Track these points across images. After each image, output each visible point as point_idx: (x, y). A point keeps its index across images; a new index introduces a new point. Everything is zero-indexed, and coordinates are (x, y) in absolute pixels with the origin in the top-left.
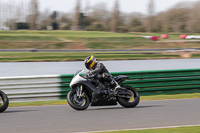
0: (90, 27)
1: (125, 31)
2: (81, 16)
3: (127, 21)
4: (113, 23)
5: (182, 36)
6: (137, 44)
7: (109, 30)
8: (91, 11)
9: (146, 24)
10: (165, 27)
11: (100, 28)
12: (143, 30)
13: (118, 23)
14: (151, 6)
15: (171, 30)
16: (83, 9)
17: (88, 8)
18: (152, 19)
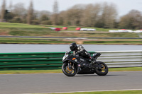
0: (12, 20)
1: (37, 24)
2: (6, 12)
3: (39, 17)
4: (28, 18)
5: (78, 28)
6: (45, 33)
7: (25, 22)
8: (13, 8)
9: (52, 19)
10: (66, 21)
11: (19, 21)
12: (50, 24)
13: (32, 17)
14: (56, 6)
15: (69, 24)
16: (7, 7)
17: (11, 6)
18: (56, 16)
